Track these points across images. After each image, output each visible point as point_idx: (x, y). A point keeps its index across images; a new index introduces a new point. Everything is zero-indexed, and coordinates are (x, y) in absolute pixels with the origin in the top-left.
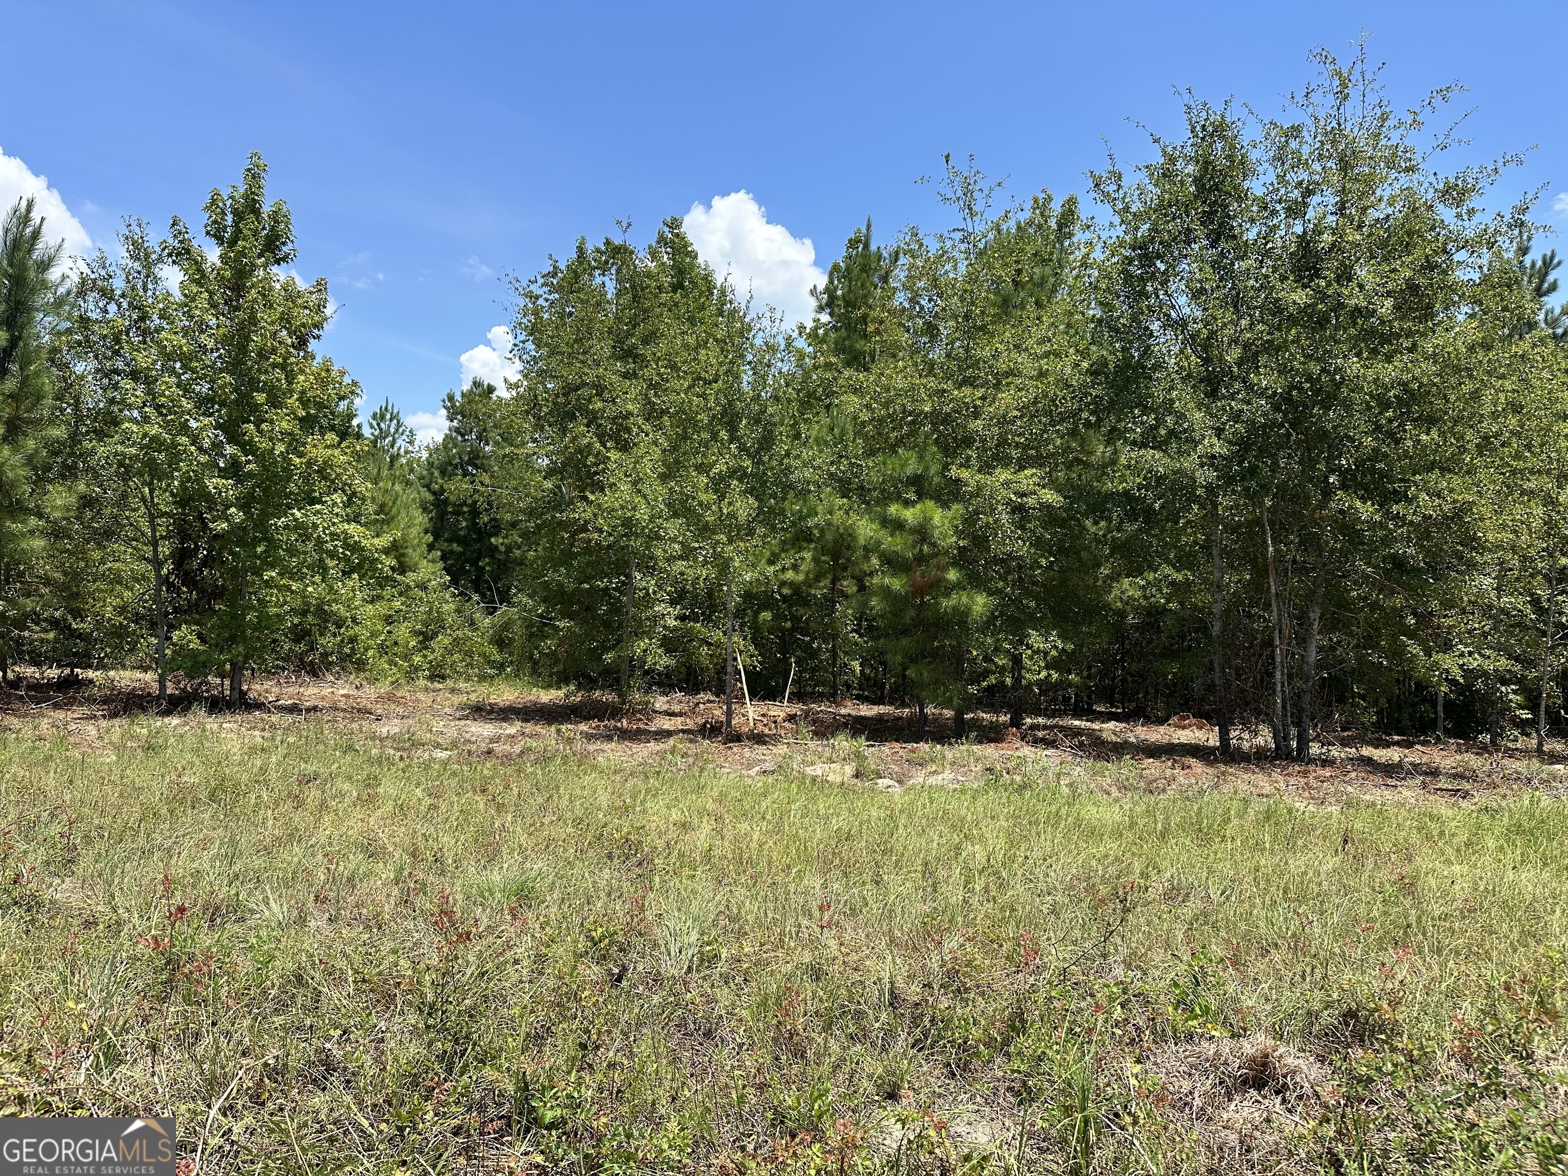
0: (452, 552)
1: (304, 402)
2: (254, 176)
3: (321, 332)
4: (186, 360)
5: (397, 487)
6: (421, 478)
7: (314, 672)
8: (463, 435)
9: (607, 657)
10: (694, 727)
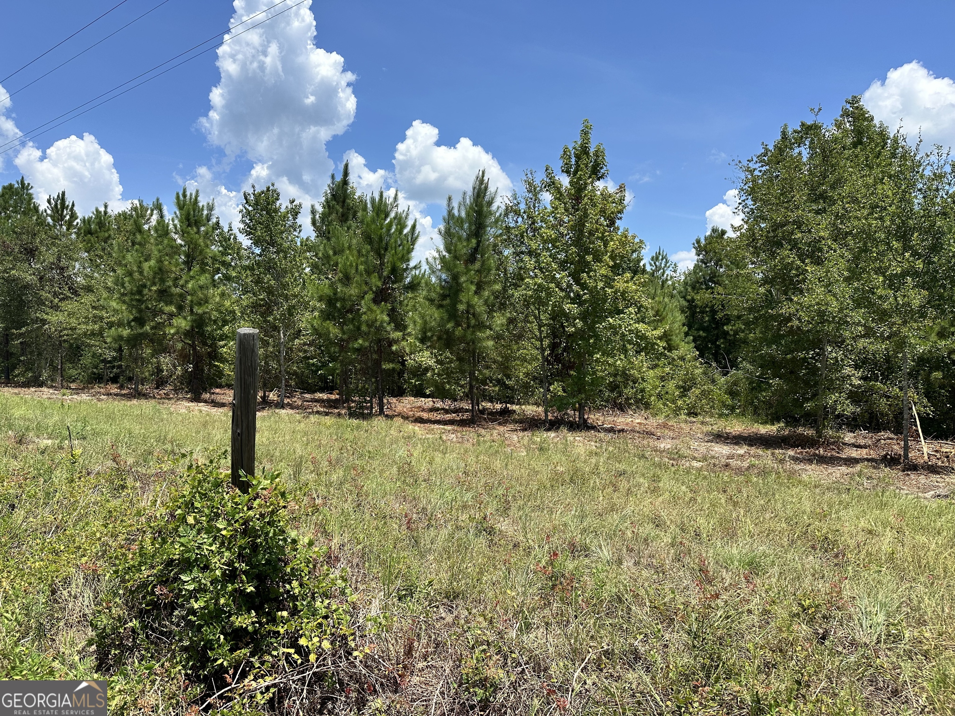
0: (700, 336)
1: (612, 258)
2: (585, 133)
3: (622, 215)
4: (553, 241)
5: (666, 300)
6: (680, 292)
7: (622, 408)
8: (706, 264)
9: (808, 406)
10: (877, 457)
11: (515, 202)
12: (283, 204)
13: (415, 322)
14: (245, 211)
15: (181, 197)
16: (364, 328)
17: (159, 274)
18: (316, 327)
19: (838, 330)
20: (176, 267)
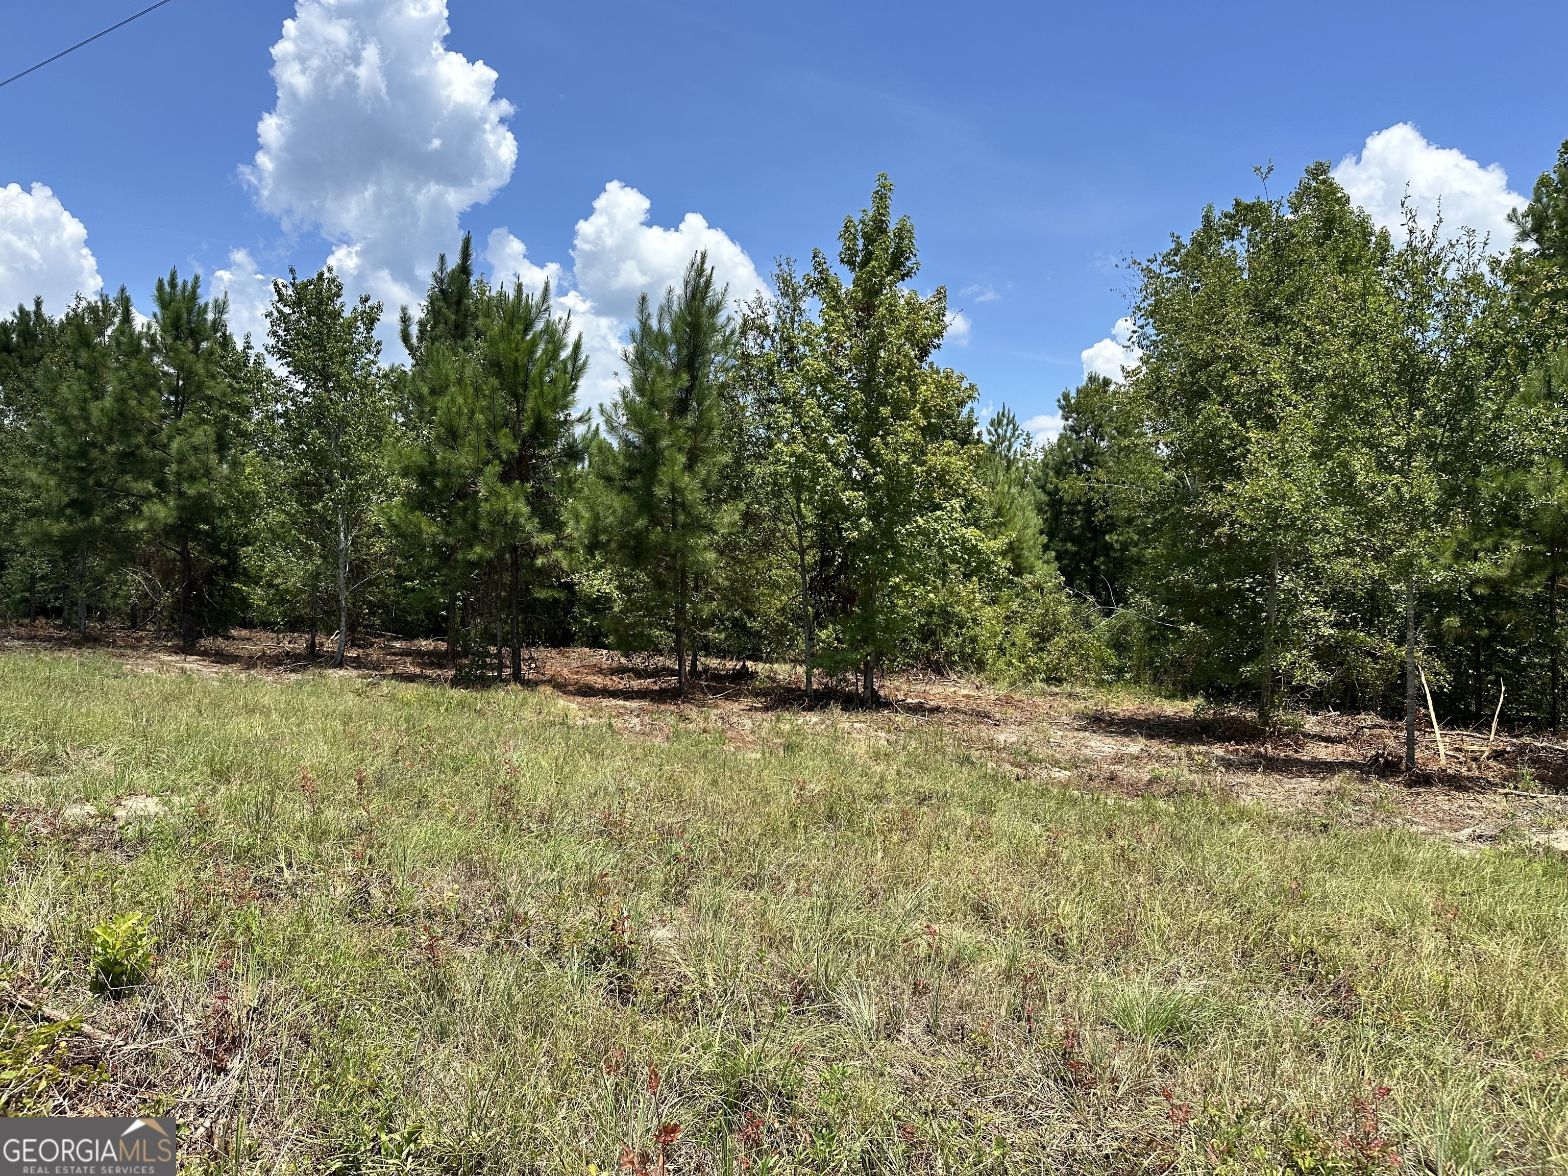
0: (1067, 552)
1: (926, 413)
2: (881, 197)
3: (941, 341)
4: (825, 382)
5: (1014, 490)
6: (1037, 479)
7: (939, 670)
8: (1077, 433)
9: (1246, 670)
10: (1360, 759)
11: (760, 311)
12: (348, 304)
13: (577, 517)
14: (276, 314)
15: (167, 288)
16: (483, 525)
17: (119, 423)
18: (397, 522)
19: (1301, 541)
20: (151, 411)
